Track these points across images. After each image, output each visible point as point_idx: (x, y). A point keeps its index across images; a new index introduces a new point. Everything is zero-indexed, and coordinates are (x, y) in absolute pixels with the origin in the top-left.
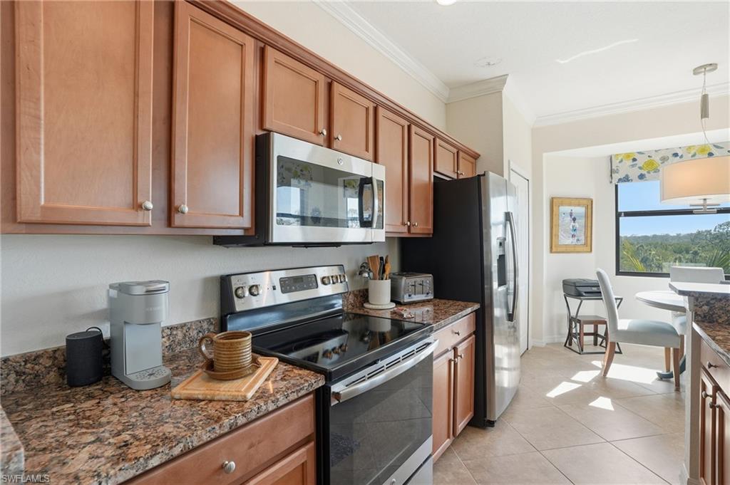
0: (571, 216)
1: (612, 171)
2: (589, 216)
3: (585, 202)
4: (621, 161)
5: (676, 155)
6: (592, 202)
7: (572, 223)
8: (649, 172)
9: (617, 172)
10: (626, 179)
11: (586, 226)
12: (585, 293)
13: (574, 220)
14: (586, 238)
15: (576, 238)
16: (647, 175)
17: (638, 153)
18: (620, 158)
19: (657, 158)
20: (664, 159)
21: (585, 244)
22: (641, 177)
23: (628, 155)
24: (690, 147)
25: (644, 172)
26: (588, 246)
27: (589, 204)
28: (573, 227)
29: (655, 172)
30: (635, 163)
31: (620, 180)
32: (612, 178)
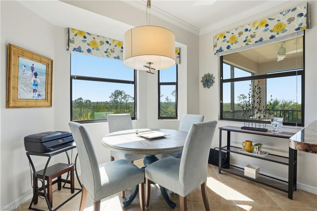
0: (32, 70)
1: (69, 41)
2: (49, 74)
3: (46, 61)
4: (76, 35)
5: (107, 42)
6: (52, 62)
7: (34, 78)
8: (93, 49)
9: (73, 42)
10: (79, 50)
11: (47, 83)
12: (52, 147)
13: (36, 75)
14: (47, 93)
15: (37, 93)
16: (92, 51)
17: (87, 33)
18: (75, 32)
19: (98, 40)
20: (102, 43)
21: (46, 99)
22: (89, 51)
23: (81, 32)
24: (114, 40)
25: (91, 48)
26: (49, 101)
27: (50, 64)
28: (34, 81)
29: (97, 50)
30: (85, 39)
31: (75, 49)
32: (69, 46)
